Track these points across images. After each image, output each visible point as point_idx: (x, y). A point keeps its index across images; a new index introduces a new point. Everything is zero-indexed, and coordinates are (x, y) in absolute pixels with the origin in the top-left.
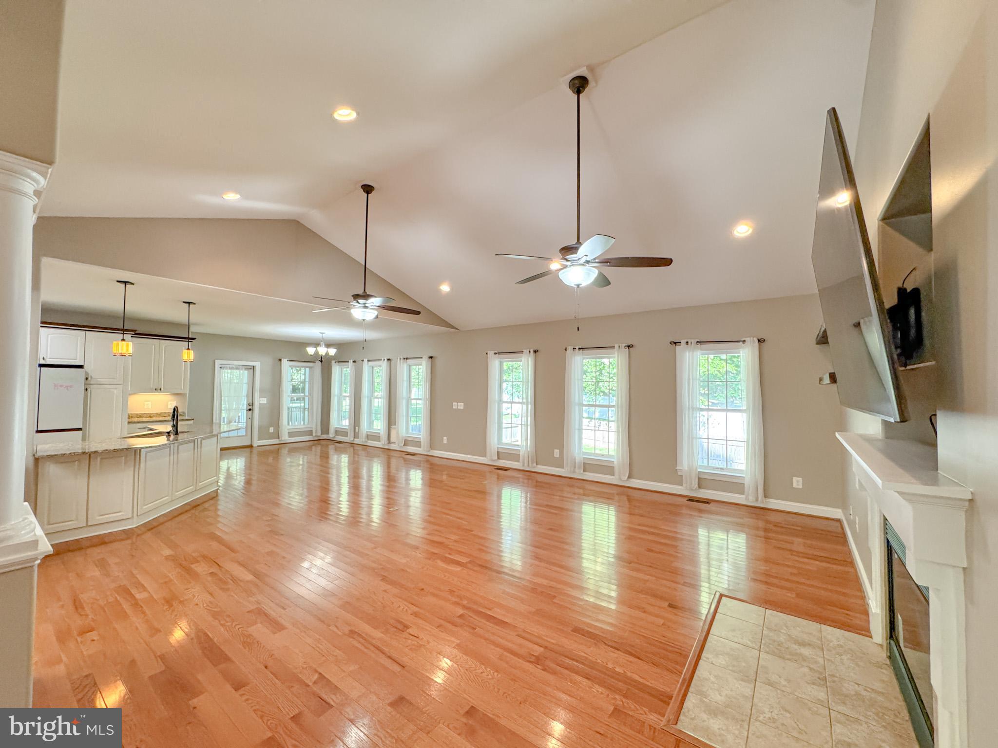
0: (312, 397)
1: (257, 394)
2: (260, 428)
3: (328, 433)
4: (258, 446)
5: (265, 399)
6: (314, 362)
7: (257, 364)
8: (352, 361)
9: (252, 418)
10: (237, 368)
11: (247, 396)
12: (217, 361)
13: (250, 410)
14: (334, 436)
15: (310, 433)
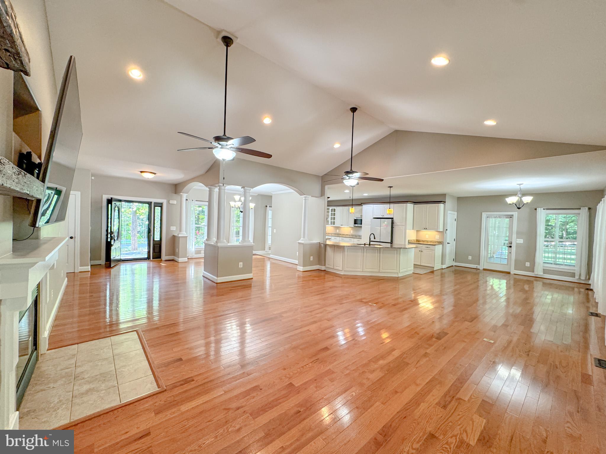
1: (514, 236)
2: (516, 261)
4: (514, 274)
5: (522, 240)
7: (514, 214)
9: (511, 253)
10: (500, 217)
11: (508, 237)
12: (483, 213)
13: (510, 247)
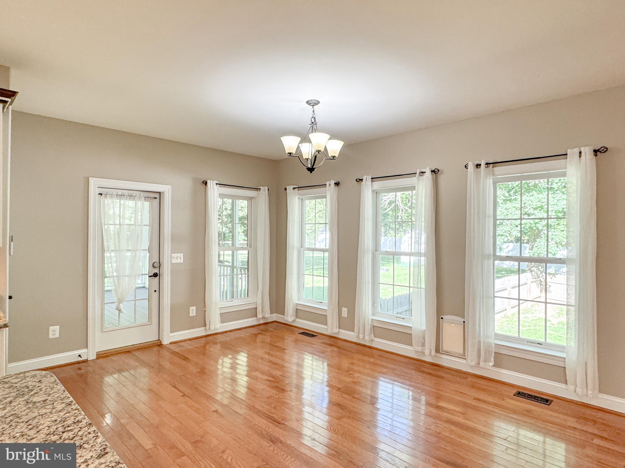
0: (256, 251)
1: (167, 246)
2: (173, 309)
3: (282, 311)
4: (171, 343)
5: (181, 255)
6: (258, 189)
7: (166, 189)
8: (333, 182)
9: (159, 291)
10: (131, 197)
11: (150, 250)
13: (155, 275)
14: (293, 318)
15: (254, 312)
